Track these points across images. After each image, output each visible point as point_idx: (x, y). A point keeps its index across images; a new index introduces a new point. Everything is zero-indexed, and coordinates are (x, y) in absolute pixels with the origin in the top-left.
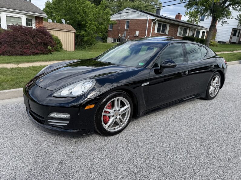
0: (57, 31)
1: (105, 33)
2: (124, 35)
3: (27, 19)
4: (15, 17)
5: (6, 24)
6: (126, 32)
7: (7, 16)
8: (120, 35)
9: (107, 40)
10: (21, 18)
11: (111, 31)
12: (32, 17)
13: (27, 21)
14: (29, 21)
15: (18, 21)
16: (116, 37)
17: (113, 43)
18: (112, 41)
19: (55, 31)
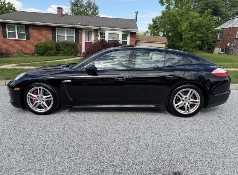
0: (150, 43)
1: (212, 43)
2: (233, 44)
3: (123, 35)
4: (114, 34)
5: (108, 39)
6: (236, 41)
7: (109, 33)
8: (228, 45)
9: (213, 51)
10: (118, 34)
11: (220, 40)
12: (128, 32)
13: (123, 36)
14: (125, 36)
15: (116, 36)
16: (224, 47)
17: (220, 53)
18: (219, 51)
19: (148, 43)
